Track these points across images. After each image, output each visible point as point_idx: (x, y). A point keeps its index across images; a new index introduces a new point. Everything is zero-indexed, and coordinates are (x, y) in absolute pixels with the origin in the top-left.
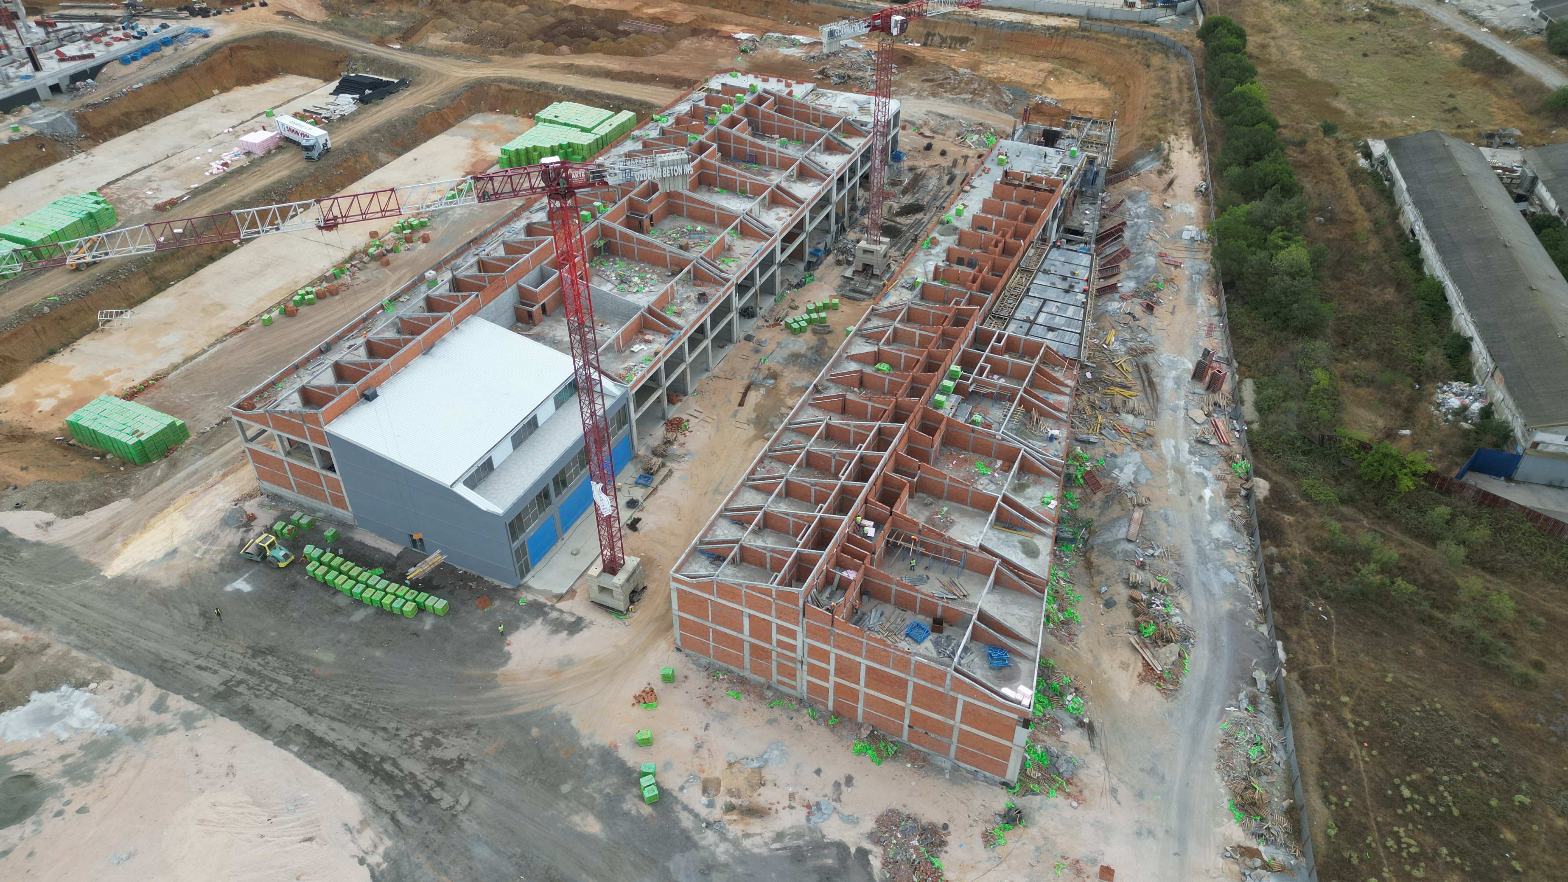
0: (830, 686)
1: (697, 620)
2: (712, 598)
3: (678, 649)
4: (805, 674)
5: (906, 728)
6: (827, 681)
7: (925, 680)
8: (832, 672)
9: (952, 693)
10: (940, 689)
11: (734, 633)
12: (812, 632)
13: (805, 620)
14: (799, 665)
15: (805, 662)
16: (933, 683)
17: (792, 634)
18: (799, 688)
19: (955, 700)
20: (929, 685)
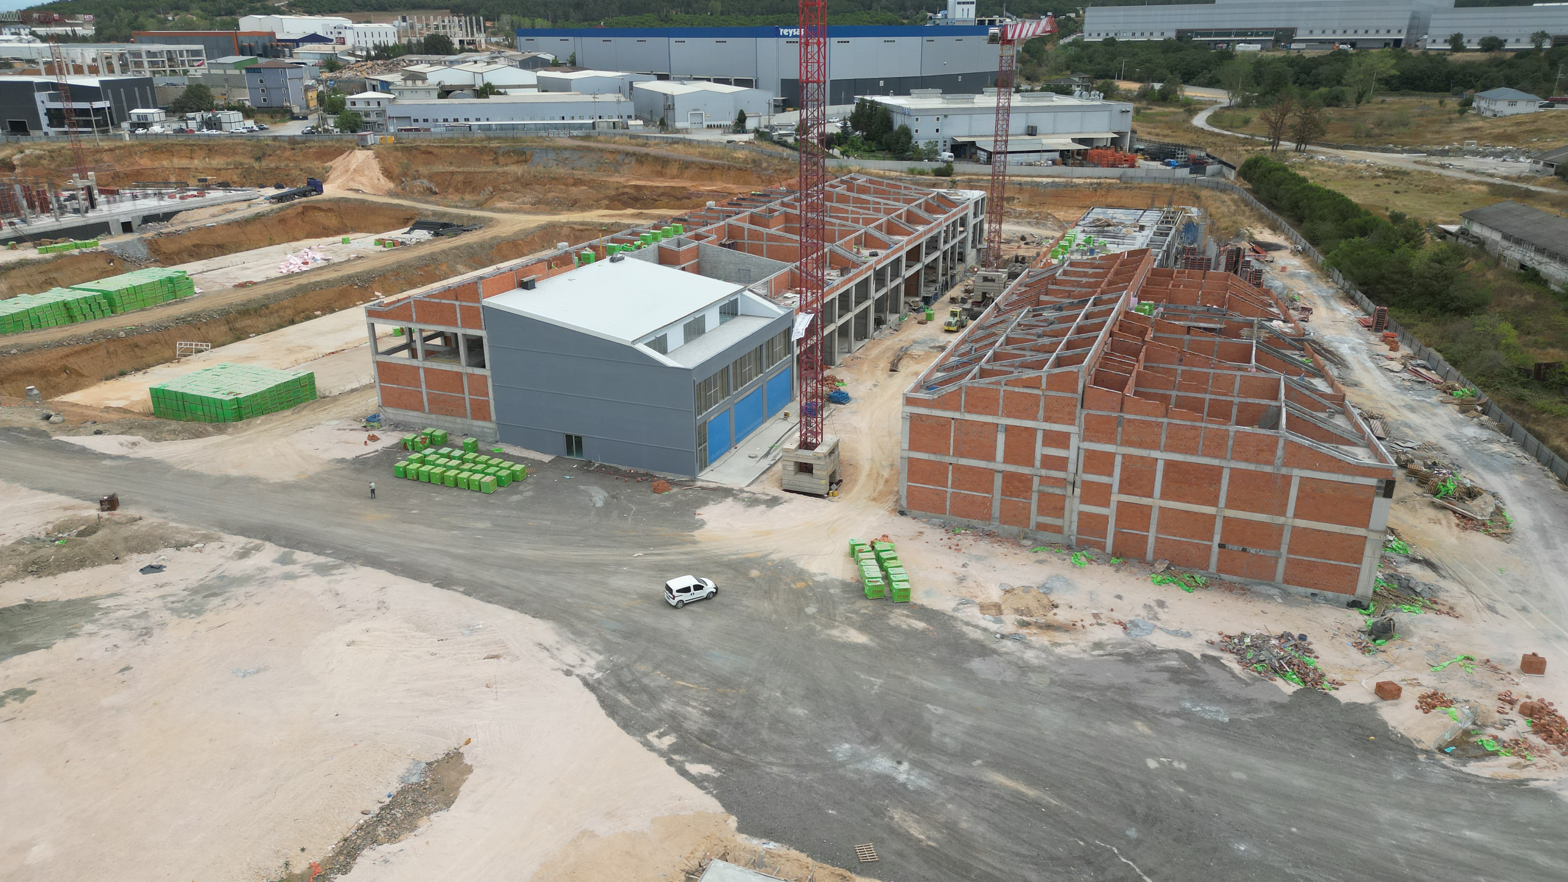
0: (1110, 512)
1: (932, 457)
2: (957, 415)
3: (902, 513)
4: (1077, 501)
5: (1215, 549)
6: (1106, 504)
7: (1247, 460)
8: (1115, 488)
9: (1284, 471)
10: (1268, 469)
11: (982, 464)
12: (1092, 431)
13: (1085, 412)
14: (1070, 488)
15: (1078, 483)
16: (1258, 462)
17: (1062, 440)
18: (1066, 529)
19: (1288, 479)
20: (1252, 467)
